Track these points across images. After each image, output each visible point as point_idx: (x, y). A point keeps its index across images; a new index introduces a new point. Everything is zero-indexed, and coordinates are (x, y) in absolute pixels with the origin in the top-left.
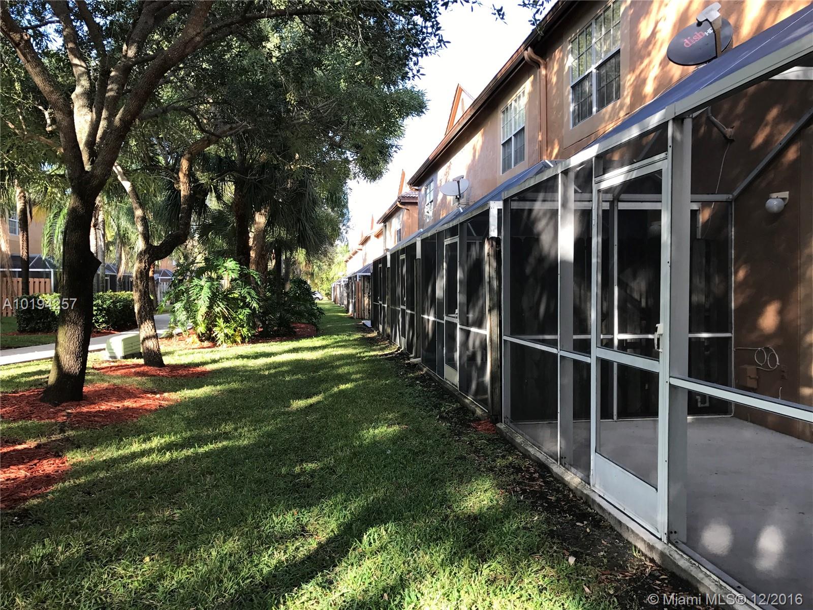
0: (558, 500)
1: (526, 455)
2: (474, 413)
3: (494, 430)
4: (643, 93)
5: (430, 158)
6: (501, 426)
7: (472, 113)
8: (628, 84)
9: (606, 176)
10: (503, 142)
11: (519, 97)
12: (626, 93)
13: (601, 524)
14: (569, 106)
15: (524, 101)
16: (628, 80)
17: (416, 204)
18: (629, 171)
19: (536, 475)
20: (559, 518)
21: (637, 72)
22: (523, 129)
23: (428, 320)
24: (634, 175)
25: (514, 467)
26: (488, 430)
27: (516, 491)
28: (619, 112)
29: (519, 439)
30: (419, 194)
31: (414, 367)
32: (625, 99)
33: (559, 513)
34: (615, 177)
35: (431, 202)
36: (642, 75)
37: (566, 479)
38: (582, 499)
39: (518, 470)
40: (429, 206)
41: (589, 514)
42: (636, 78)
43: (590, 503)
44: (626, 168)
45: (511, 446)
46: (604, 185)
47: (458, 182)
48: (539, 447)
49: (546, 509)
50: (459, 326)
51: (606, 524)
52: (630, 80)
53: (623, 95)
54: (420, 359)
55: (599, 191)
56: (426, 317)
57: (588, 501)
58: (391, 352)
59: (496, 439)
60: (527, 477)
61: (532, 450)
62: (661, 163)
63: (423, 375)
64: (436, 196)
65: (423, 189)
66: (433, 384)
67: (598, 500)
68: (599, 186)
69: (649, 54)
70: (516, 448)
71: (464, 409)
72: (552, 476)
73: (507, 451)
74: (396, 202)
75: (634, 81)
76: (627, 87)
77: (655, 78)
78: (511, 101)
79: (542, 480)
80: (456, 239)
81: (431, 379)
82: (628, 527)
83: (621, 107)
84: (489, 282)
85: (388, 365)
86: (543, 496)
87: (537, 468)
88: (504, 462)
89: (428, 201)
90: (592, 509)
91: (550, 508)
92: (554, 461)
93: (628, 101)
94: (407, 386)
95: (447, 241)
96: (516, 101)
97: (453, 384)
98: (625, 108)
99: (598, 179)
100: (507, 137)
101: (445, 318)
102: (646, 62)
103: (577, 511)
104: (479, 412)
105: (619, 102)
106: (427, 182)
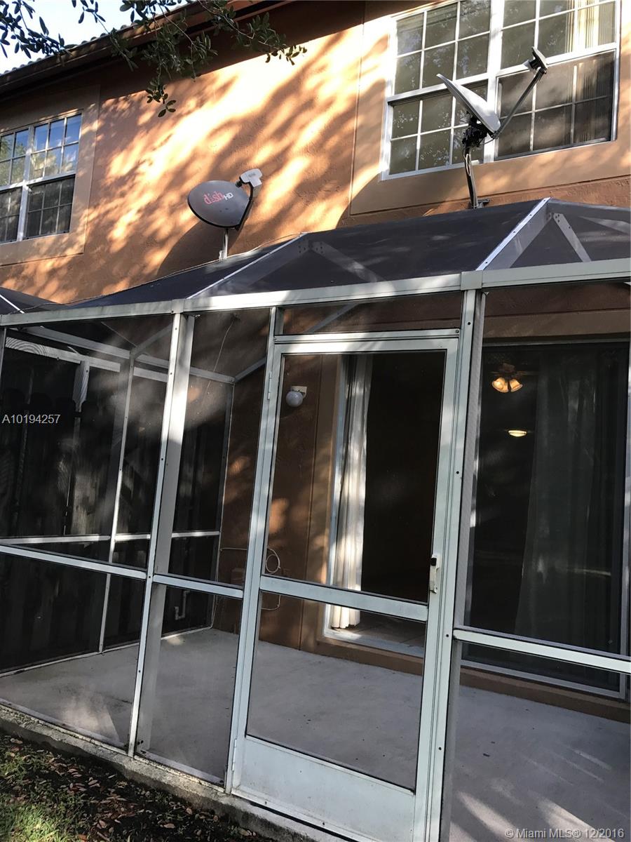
4: (109, 236)
8: (84, 220)
12: (80, 229)
16: (86, 217)
19: (94, 782)
21: (102, 209)
25: (41, 775)
28: (65, 250)
29: (7, 715)
32: (77, 235)
36: (110, 216)
39: (53, 778)
42: (98, 217)
46: (300, 349)
52: (89, 215)
53: (75, 231)
57: (232, 816)
60: (83, 789)
62: (444, 341)
68: (286, 348)
69: (123, 195)
75: (94, 219)
76: (81, 224)
77: (129, 224)
79: (112, 790)
83: (70, 244)
86: (153, 826)
87: (84, 768)
90: (246, 830)
93: (83, 239)
98: (76, 247)
99: (283, 338)
102: (117, 202)
105: (66, 237)
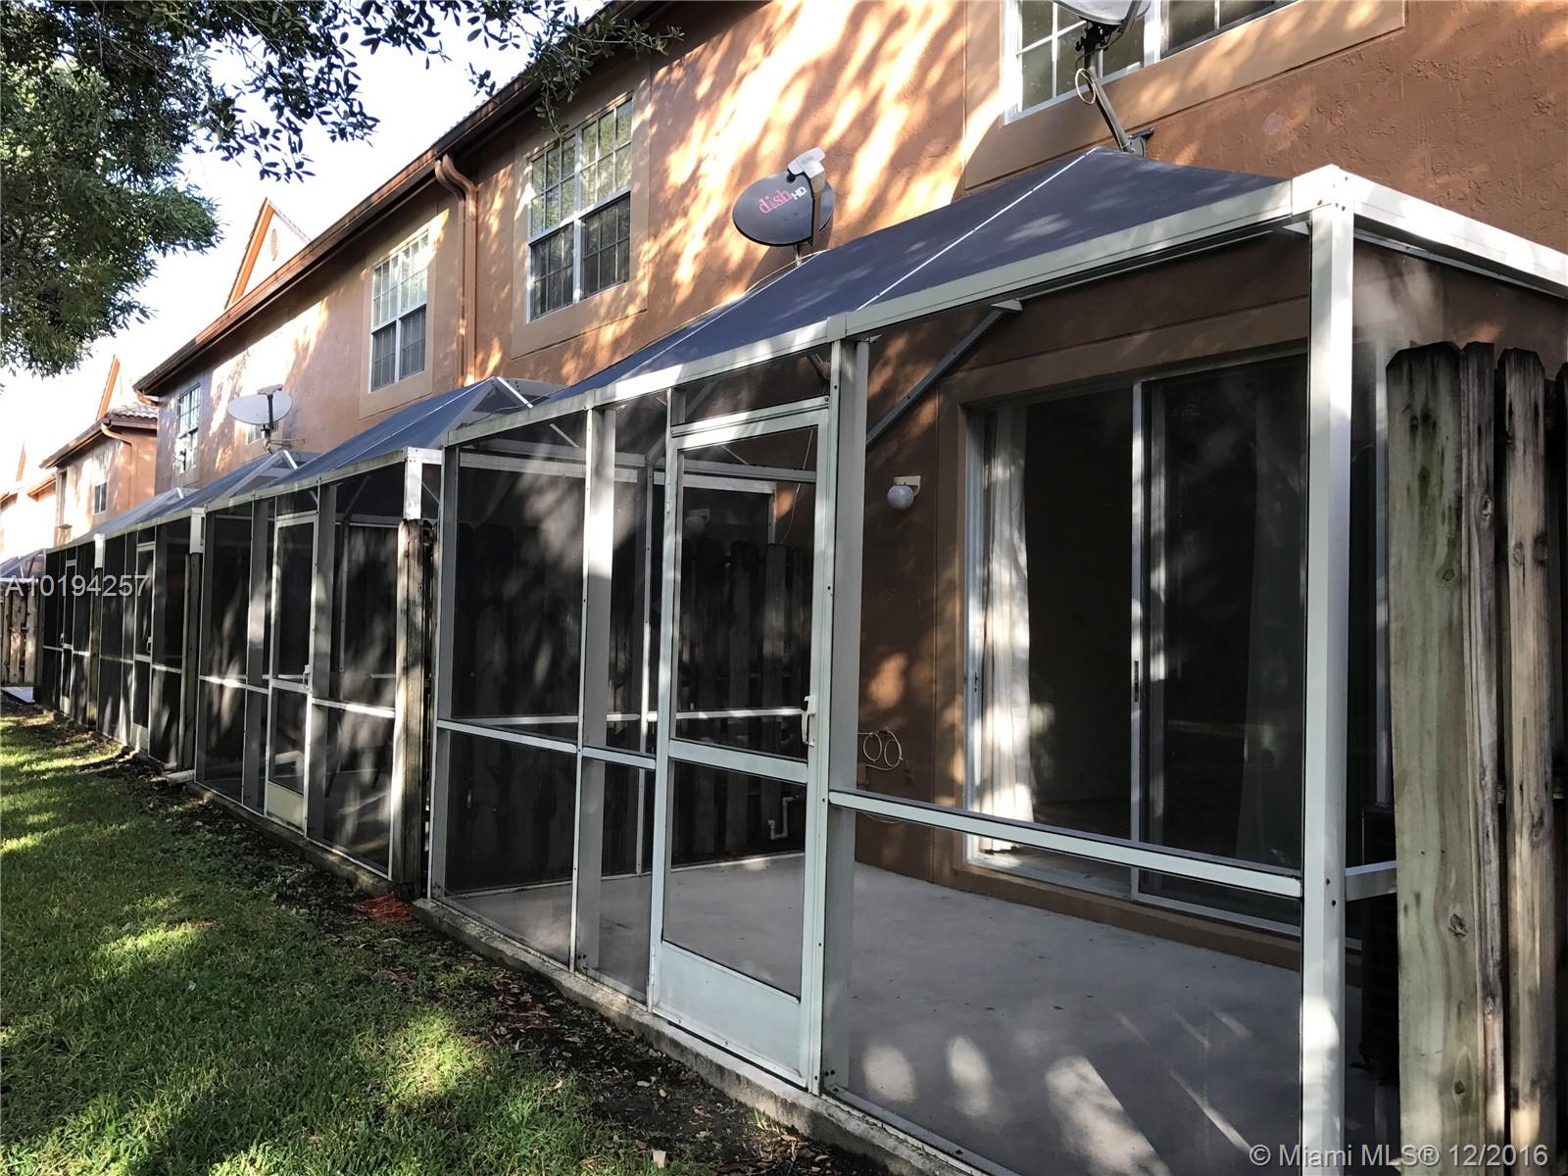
0: (589, 1043)
1: (494, 959)
2: (351, 881)
3: (408, 915)
4: (674, 280)
5: (198, 341)
6: (426, 904)
7: (307, 263)
8: (644, 259)
9: (697, 426)
10: (374, 329)
11: (416, 246)
12: (640, 274)
13: (682, 1077)
14: (524, 279)
15: (426, 256)
16: (646, 251)
17: (153, 432)
18: (748, 422)
19: (527, 997)
20: (602, 1077)
21: (663, 240)
22: (423, 309)
23: (221, 687)
24: (759, 429)
25: (476, 987)
26: (395, 915)
27: (500, 1035)
28: (626, 307)
29: (473, 929)
30: (161, 413)
31: (177, 791)
32: (638, 284)
33: (598, 1066)
34: (719, 429)
35: (192, 433)
36: (673, 248)
37: (593, 998)
38: (632, 1033)
39: (487, 991)
40: (188, 439)
41: (657, 1062)
42: (659, 252)
43: (652, 1039)
44: (743, 416)
45: (457, 946)
46: (691, 442)
47: (270, 398)
48: (521, 941)
49: (572, 1064)
50: (311, 700)
51: (691, 1075)
52: (649, 251)
53: (635, 277)
54: (193, 772)
55: (681, 451)
56: (214, 680)
57: (647, 1036)
58: (104, 758)
59: (417, 932)
60: (510, 1003)
61: (509, 949)
62: (815, 413)
63: (205, 807)
64: (206, 420)
65: (173, 402)
66: (237, 826)
67: (670, 1031)
68: (682, 442)
69: (685, 213)
70: (466, 947)
71: (325, 878)
72: (559, 996)
73: (449, 955)
74: (98, 424)
75: (656, 255)
76: (642, 264)
77: (696, 256)
78: (396, 251)
79: (541, 1006)
80: (311, 517)
81: (227, 813)
82: (738, 1076)
83: (631, 297)
84: (407, 612)
85: (112, 789)
86: (556, 1039)
87: (524, 984)
88: (453, 979)
89: (184, 429)
90: (656, 1051)
91: (578, 1059)
92: (559, 965)
93: (644, 288)
94: (173, 833)
95: (284, 521)
96: (407, 252)
97: (289, 823)
98: (638, 301)
99: (678, 430)
100: (385, 319)
101: (272, 683)
102: (679, 224)
103: (632, 1059)
104: (365, 880)
105: (626, 287)
106: (185, 389)
